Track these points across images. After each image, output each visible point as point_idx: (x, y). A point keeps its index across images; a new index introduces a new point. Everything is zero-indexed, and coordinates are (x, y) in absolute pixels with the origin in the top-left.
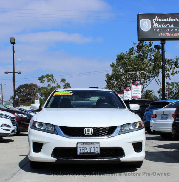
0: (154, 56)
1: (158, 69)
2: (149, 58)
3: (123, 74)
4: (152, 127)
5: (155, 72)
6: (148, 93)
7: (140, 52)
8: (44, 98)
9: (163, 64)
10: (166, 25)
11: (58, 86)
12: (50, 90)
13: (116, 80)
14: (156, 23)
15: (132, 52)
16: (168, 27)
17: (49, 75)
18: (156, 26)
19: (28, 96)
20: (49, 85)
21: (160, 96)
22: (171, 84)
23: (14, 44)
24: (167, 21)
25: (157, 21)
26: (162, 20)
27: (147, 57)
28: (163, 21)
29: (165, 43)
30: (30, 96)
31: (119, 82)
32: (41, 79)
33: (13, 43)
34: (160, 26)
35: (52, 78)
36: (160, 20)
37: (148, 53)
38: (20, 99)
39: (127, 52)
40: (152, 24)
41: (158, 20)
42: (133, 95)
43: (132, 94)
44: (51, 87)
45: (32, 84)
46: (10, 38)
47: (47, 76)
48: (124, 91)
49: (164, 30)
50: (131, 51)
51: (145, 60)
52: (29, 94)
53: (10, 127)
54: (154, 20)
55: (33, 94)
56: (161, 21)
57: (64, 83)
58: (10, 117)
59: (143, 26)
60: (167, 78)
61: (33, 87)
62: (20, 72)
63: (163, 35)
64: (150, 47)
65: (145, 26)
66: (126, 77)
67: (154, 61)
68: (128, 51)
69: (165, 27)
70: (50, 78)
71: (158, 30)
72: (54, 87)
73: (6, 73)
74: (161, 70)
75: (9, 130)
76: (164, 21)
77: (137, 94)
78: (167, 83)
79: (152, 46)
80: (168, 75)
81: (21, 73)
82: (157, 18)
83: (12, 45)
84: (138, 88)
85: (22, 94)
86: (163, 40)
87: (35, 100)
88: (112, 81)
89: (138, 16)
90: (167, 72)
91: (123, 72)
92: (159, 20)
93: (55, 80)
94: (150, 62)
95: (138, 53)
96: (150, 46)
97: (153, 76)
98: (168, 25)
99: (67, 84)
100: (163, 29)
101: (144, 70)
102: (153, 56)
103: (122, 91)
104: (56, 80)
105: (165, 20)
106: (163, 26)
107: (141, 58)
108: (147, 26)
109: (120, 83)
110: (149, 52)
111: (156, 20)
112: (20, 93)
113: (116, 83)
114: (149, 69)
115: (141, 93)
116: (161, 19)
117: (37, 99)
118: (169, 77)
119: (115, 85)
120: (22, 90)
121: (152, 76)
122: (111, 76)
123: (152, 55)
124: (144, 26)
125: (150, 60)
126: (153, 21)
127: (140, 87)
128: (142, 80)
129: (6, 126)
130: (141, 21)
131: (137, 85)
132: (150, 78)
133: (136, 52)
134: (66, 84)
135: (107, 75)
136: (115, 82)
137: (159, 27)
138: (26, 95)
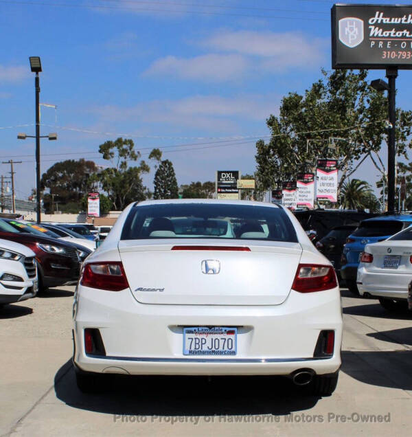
0: (371, 101)
1: (378, 134)
2: (359, 107)
3: (297, 143)
4: (361, 283)
5: (372, 139)
6: (355, 187)
7: (338, 93)
8: (110, 194)
9: (391, 126)
10: (401, 33)
11: (145, 166)
12: (125, 177)
13: (281, 156)
14: (377, 28)
15: (319, 91)
16: (404, 37)
17: (123, 140)
18: (375, 35)
19: (74, 190)
20: (124, 165)
21: (382, 193)
22: (409, 166)
23: (39, 73)
24: (403, 22)
25: (379, 22)
26: (390, 20)
27: (353, 104)
28: (392, 22)
29: (396, 76)
30: (78, 189)
31: (288, 161)
32: (105, 149)
33: (37, 69)
34: (386, 34)
35: (131, 149)
36: (386, 21)
37: (357, 94)
38: (53, 195)
39: (307, 91)
40: (367, 31)
41: (382, 20)
42: (319, 194)
43: (318, 191)
44: (127, 169)
45: (82, 160)
46: (30, 58)
47: (119, 142)
48: (299, 184)
49: (396, 44)
50: (317, 90)
51: (349, 110)
52: (75, 185)
53: (20, 279)
54: (373, 21)
55: (86, 184)
56: (388, 22)
57: (158, 159)
58: (22, 256)
59: (346, 33)
60: (399, 155)
61: (85, 167)
62: (54, 136)
63: (393, 55)
64: (362, 81)
65: (352, 33)
66: (304, 150)
67: (371, 114)
68: (309, 90)
69: (396, 37)
70: (125, 147)
71: (381, 44)
72: (135, 168)
73: (20, 137)
74: (385, 136)
75: (20, 288)
76: (396, 22)
77: (328, 191)
78: (400, 165)
79: (366, 80)
80: (402, 147)
81: (55, 138)
82: (379, 16)
83: (35, 73)
84: (332, 179)
85: (58, 184)
86: (392, 70)
87: (89, 201)
88: (271, 158)
89: (334, 10)
90: (400, 142)
91: (297, 137)
92: (384, 19)
93: (136, 153)
94: (361, 116)
95: (333, 93)
96: (362, 79)
97: (366, 149)
98: (405, 32)
99: (165, 162)
100: (393, 43)
101: (345, 134)
102: (368, 101)
103: (294, 183)
104: (138, 152)
105: (399, 22)
106: (392, 35)
107: (339, 107)
108: (355, 33)
109: (289, 164)
110: (358, 92)
111: (378, 20)
112: (55, 181)
113: (279, 164)
114: (357, 133)
115: (336, 189)
116: (388, 19)
117: (93, 199)
118: (405, 152)
119: (278, 167)
120: (60, 175)
121: (364, 150)
122: (270, 147)
123: (365, 99)
124: (348, 33)
125: (361, 111)
126: (370, 22)
127: (335, 176)
128: (340, 158)
129: (12, 279)
130: (340, 22)
131: (328, 171)
132: (359, 154)
133: (328, 92)
134: (163, 162)
135: (260, 145)
136: (278, 160)
137: (384, 37)
138: (69, 186)
